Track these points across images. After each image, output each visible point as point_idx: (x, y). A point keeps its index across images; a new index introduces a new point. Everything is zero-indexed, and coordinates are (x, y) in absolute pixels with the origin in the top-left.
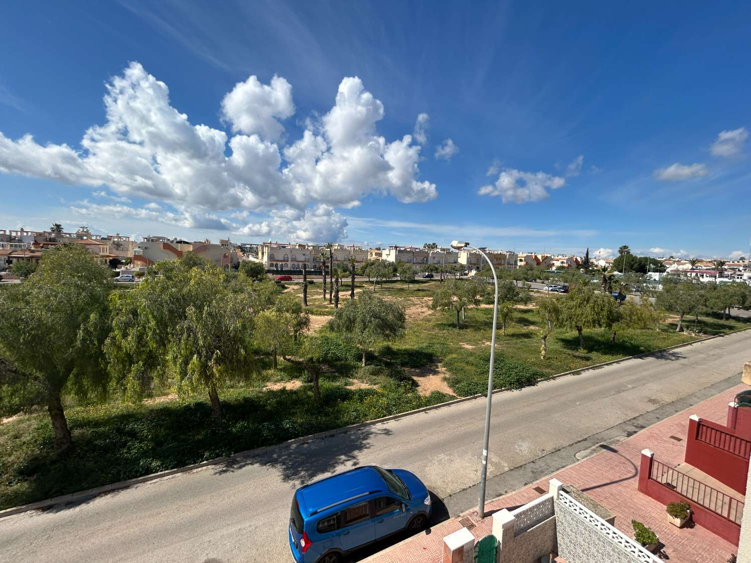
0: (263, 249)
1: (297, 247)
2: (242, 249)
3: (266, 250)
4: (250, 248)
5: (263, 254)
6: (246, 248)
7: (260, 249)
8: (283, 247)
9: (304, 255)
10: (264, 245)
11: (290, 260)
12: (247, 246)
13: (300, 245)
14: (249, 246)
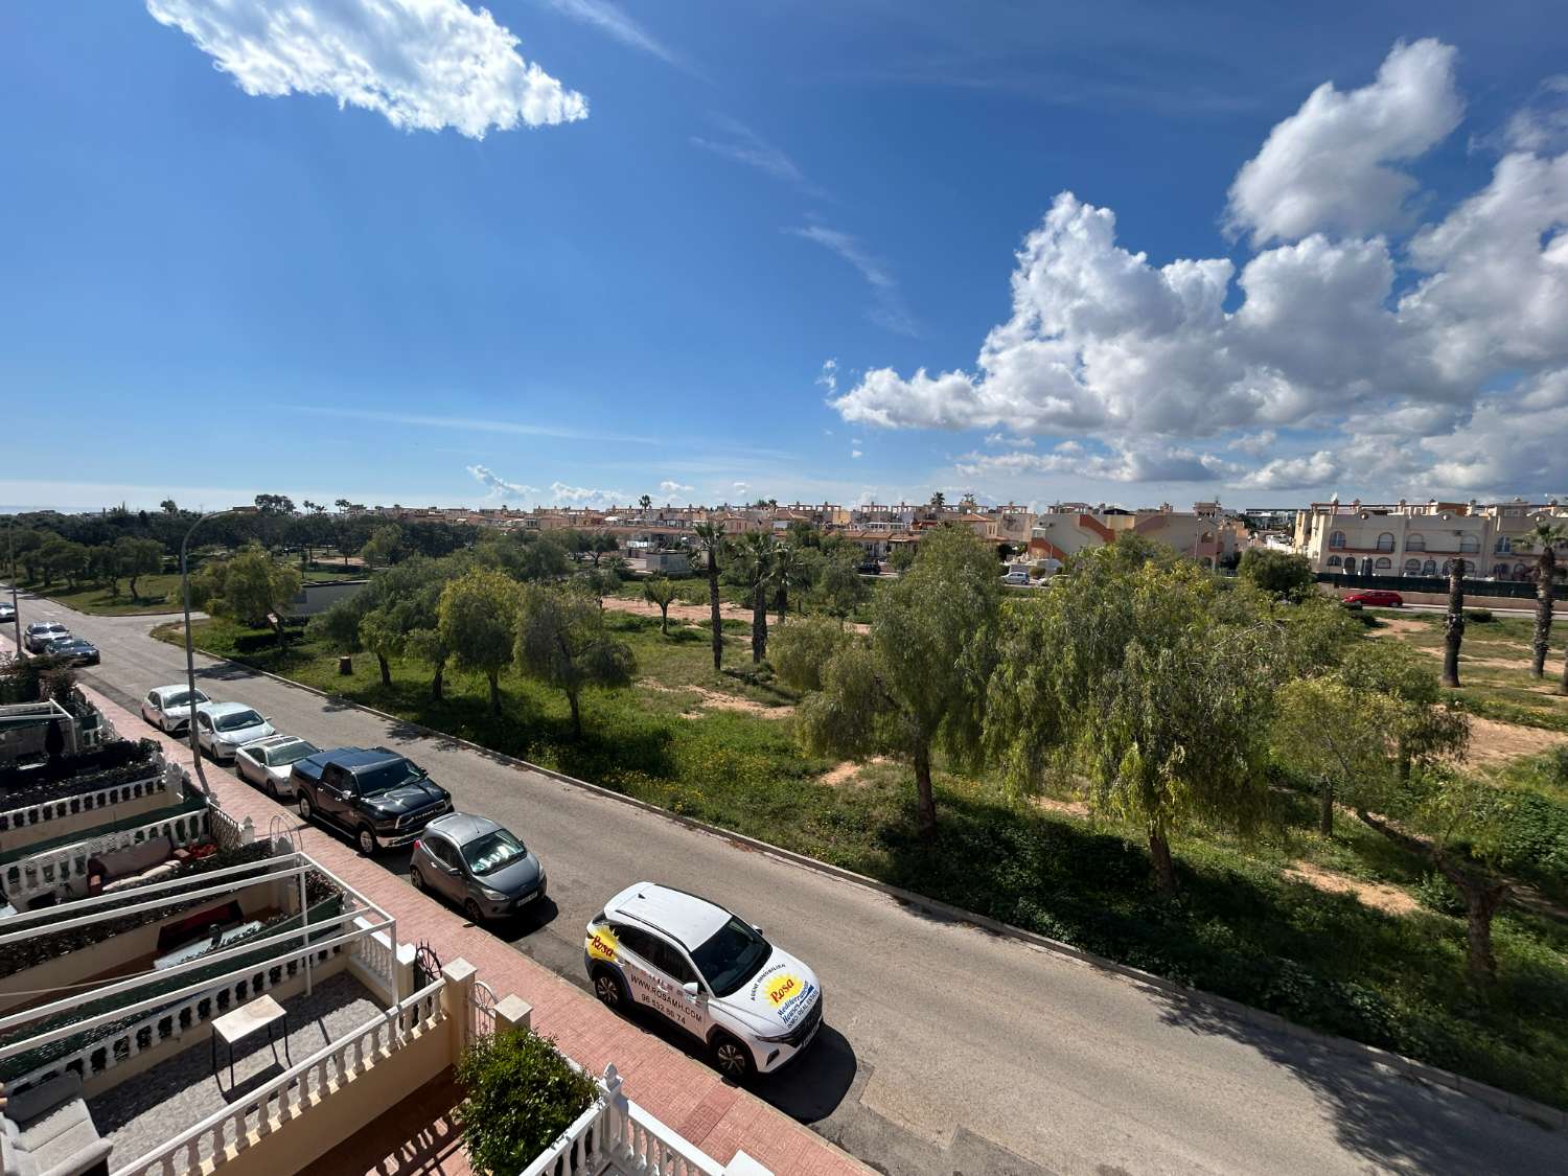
0: (1309, 520)
1: (1433, 512)
2: (1250, 522)
3: (1319, 523)
4: (1272, 519)
5: (1308, 532)
6: (1260, 519)
7: (1301, 519)
8: (1377, 513)
9: (1458, 533)
10: (1318, 509)
11: (1399, 548)
12: (1264, 514)
13: (1442, 507)
14: (1269, 515)
